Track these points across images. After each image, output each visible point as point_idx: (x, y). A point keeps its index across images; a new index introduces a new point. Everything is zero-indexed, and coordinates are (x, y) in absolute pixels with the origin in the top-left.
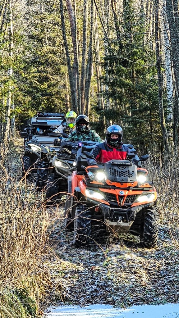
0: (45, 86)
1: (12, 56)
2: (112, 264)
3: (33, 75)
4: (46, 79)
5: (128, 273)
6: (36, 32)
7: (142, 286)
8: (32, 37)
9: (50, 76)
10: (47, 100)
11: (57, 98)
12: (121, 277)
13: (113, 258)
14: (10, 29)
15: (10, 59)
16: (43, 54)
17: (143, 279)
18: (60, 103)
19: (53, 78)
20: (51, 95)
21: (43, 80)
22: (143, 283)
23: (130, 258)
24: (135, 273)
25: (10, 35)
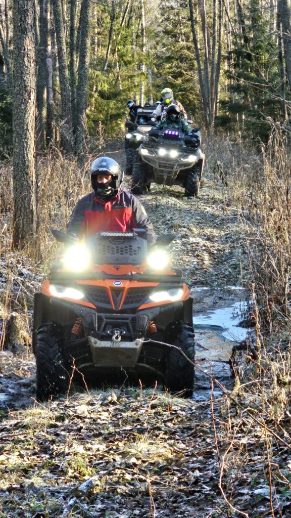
0: (179, 81)
1: (144, 51)
2: (176, 248)
3: (167, 70)
4: (181, 75)
5: (191, 256)
6: (170, 27)
7: (203, 269)
8: (167, 32)
9: (184, 72)
10: (182, 95)
11: (191, 93)
12: (183, 261)
13: (178, 241)
14: (142, 24)
15: (142, 55)
16: (177, 50)
17: (205, 262)
18: (194, 99)
19: (187, 74)
20: (185, 90)
21: (176, 75)
22: (204, 266)
23: (195, 241)
24: (198, 256)
25: (143, 30)
